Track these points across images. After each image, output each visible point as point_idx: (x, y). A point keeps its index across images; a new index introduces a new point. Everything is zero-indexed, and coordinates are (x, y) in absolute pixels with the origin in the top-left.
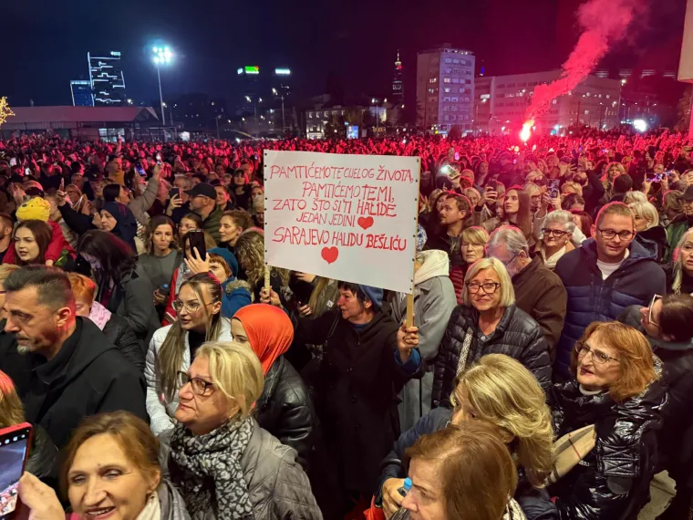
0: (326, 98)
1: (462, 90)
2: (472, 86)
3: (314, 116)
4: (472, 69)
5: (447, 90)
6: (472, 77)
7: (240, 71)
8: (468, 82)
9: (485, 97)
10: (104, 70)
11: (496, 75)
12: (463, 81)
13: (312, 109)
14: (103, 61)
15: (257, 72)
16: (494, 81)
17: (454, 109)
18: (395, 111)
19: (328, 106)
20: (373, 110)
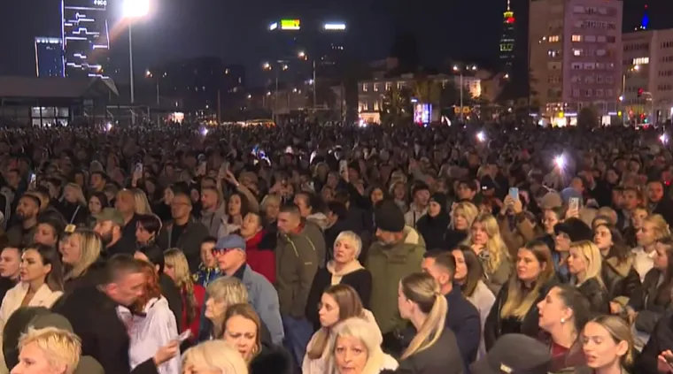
0: (391, 63)
1: (601, 52)
2: (618, 46)
3: (370, 88)
4: (618, 21)
5: (577, 53)
6: (617, 33)
7: (274, 26)
8: (612, 40)
9: (639, 62)
10: (82, 24)
11: (659, 28)
12: (602, 39)
13: (369, 78)
14: (81, 12)
15: (298, 28)
16: (656, 37)
17: (590, 79)
18: (496, 82)
19: (393, 75)
20: (461, 81)
